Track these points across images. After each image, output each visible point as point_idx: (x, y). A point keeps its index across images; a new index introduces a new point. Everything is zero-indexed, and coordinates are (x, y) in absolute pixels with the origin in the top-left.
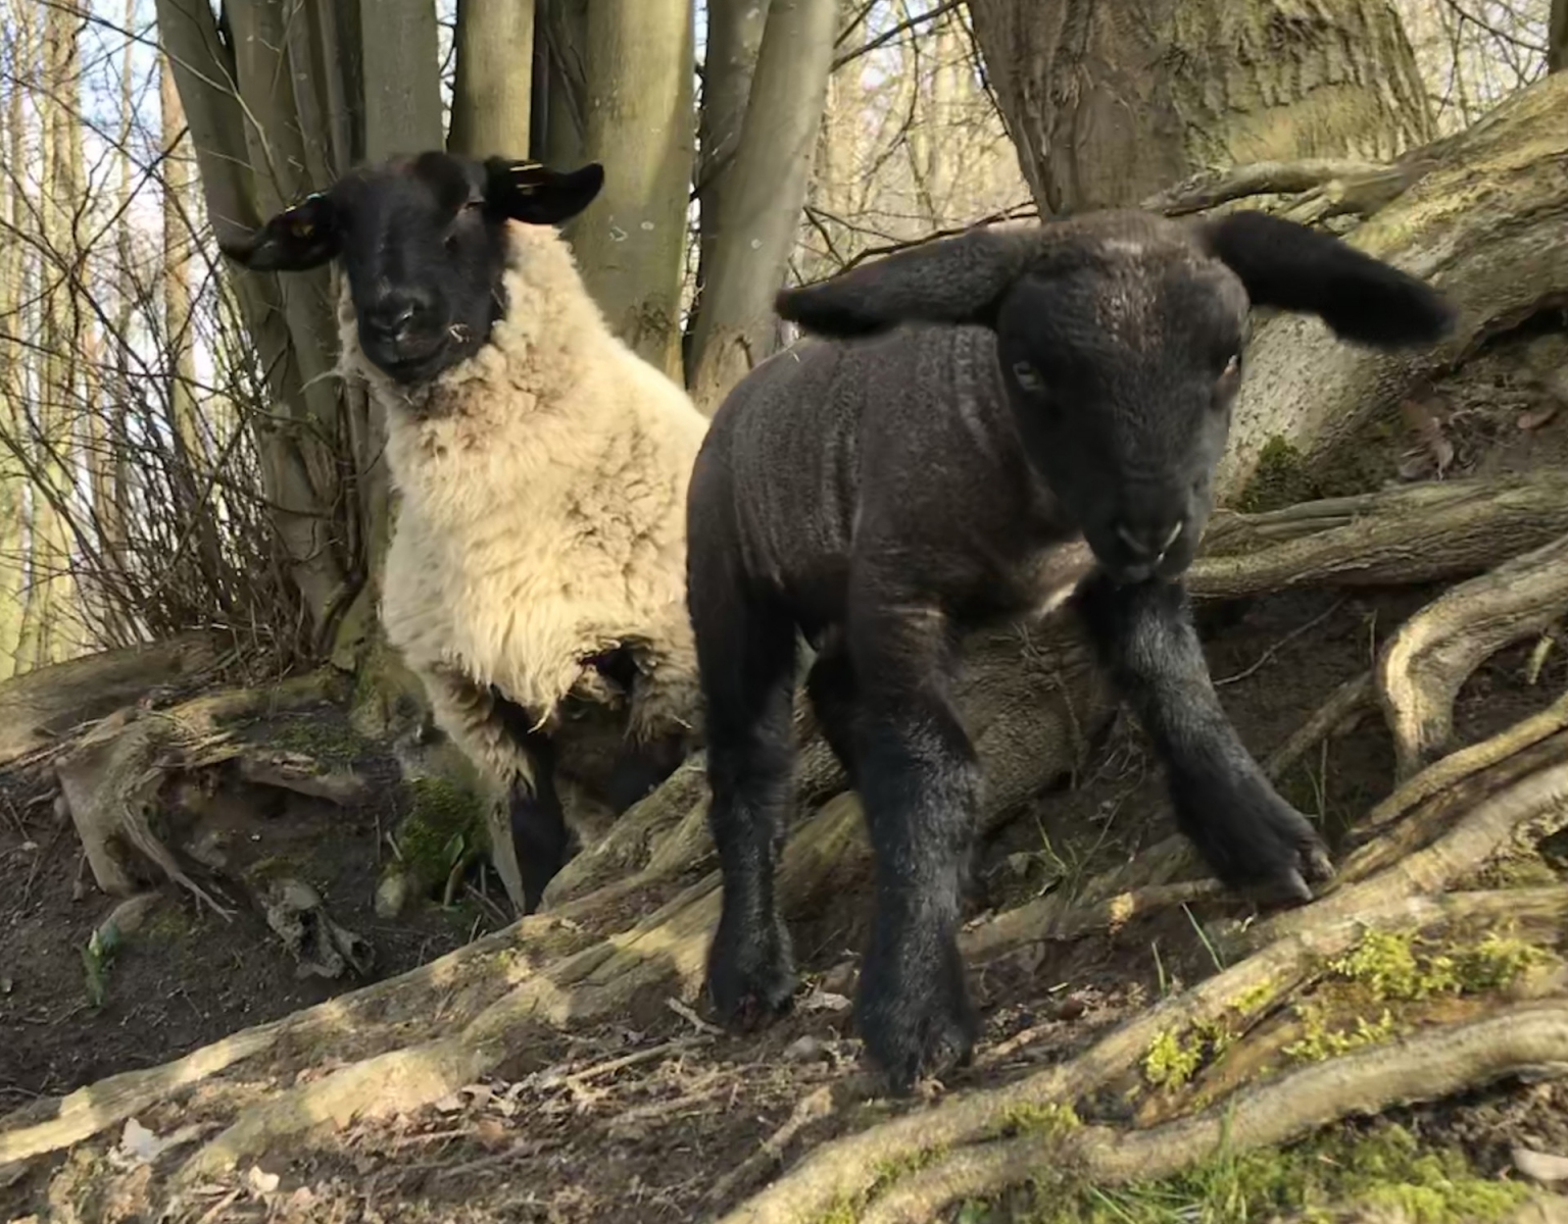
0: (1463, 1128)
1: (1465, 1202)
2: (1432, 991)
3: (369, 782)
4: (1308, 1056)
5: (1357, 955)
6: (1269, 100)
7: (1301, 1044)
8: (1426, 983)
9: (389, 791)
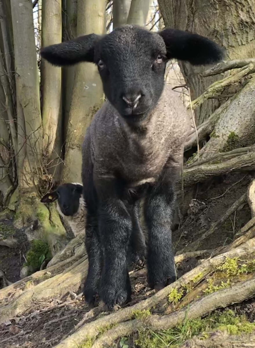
0: (247, 309)
1: (243, 328)
2: (240, 273)
3: (18, 242)
4: (208, 292)
5: (224, 265)
6: (240, 44)
7: (207, 289)
8: (239, 271)
9: (24, 243)
